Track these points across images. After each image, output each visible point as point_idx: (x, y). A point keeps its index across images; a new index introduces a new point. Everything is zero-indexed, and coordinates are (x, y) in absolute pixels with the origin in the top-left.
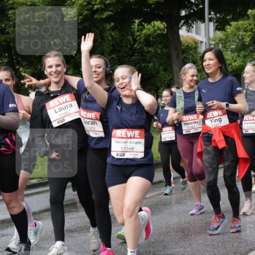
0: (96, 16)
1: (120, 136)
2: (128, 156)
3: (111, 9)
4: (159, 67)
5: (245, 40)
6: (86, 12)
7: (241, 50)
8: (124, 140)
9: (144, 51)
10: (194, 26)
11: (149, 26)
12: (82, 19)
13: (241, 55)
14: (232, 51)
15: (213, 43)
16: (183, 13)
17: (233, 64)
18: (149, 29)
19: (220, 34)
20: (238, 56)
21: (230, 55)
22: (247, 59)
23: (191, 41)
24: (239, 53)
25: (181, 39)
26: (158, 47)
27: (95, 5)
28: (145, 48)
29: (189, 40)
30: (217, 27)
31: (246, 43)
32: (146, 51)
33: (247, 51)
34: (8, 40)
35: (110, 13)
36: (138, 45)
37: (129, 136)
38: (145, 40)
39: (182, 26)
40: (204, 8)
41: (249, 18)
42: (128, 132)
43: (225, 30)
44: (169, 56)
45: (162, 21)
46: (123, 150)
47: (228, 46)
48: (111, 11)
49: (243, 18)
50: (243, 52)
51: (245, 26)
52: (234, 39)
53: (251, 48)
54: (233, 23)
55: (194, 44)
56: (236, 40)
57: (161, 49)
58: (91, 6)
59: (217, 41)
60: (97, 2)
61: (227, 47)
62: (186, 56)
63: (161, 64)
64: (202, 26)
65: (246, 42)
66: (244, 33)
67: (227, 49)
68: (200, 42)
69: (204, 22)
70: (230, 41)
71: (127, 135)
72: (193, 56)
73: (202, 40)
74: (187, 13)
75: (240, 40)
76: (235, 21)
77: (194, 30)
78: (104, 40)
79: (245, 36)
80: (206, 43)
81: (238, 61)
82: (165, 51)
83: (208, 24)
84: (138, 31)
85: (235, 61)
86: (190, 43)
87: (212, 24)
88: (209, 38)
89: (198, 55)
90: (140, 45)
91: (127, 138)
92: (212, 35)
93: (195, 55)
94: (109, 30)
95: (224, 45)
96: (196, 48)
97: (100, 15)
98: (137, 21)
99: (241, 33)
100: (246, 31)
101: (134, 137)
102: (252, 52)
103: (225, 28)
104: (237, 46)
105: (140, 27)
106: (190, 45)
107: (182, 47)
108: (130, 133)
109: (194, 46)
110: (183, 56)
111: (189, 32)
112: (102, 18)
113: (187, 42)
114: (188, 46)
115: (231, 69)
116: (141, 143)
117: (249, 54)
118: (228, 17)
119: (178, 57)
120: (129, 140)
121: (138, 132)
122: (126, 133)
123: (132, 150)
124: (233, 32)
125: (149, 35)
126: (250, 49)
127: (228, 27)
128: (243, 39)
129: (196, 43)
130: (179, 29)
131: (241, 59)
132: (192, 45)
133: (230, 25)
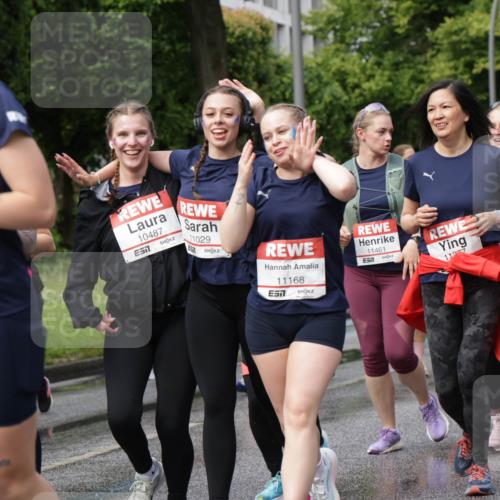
1: (274, 255)
2: (293, 294)
4: (165, 92)
5: (396, 22)
7: (386, 49)
8: (282, 263)
13: (386, 62)
14: (359, 50)
15: (310, 28)
17: (366, 85)
19: (327, 5)
20: (379, 64)
21: (358, 61)
22: (402, 71)
23: (252, 24)
24: (381, 56)
25: (225, 17)
26: (163, 40)
29: (245, 20)
31: (400, 31)
33: (402, 51)
37: (292, 254)
42: (289, 246)
44: (192, 64)
46: (282, 284)
47: (351, 36)
50: (390, 56)
52: (366, 20)
53: (413, 43)
55: (258, 30)
56: (372, 22)
57: (172, 43)
59: (321, 25)
61: (347, 40)
62: (240, 64)
63: (172, 85)
65: (398, 26)
66: (394, 5)
67: (348, 45)
68: (275, 27)
70: (354, 24)
71: (287, 252)
72: (258, 65)
73: (280, 20)
75: (382, 24)
78: (17, 18)
79: (397, 10)
80: (291, 30)
81: (377, 78)
82: (183, 50)
85: (370, 77)
86: (249, 29)
88: (300, 17)
89: (272, 60)
91: (288, 258)
92: (306, 8)
93: (262, 61)
95: (339, 34)
96: (265, 42)
99: (385, 4)
101: (303, 256)
102: (415, 53)
104: (375, 36)
106: (250, 34)
107: (228, 40)
108: (294, 248)
109: (259, 38)
110: (231, 65)
113: (240, 26)
114: (243, 35)
116: (317, 266)
117: (406, 60)
119: (217, 64)
120: (293, 263)
121: (311, 244)
122: (286, 248)
123: (299, 282)
126: (409, 46)
128: (390, 18)
129: (265, 28)
131: (387, 73)
132: (255, 33)
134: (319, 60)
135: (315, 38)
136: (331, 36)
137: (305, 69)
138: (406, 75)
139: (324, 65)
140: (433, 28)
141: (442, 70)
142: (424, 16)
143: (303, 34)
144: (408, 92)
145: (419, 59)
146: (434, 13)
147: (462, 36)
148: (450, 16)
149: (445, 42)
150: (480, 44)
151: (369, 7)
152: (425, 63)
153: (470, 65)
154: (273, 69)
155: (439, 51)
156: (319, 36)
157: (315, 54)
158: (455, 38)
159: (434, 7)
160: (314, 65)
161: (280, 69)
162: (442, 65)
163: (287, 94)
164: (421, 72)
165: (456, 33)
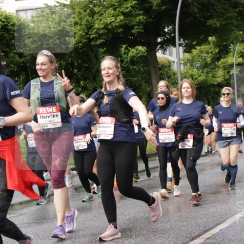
0: (92, 43)
3: (103, 37)
4: (141, 81)
5: (207, 60)
6: (85, 40)
7: (205, 68)
9: (130, 69)
10: (168, 50)
11: (133, 50)
12: (81, 46)
13: (205, 71)
14: (197, 68)
16: (159, 40)
17: (199, 78)
18: (133, 52)
19: (187, 55)
20: (203, 72)
21: (196, 72)
23: (166, 61)
24: (203, 70)
25: (158, 59)
26: (140, 66)
27: (92, 34)
28: (131, 67)
29: (164, 60)
30: (185, 50)
31: (208, 62)
32: (131, 69)
33: (209, 68)
34: (25, 61)
35: (102, 41)
36: (125, 64)
38: (130, 61)
39: (158, 50)
40: (175, 36)
41: (209, 43)
43: (191, 53)
44: (149, 73)
45: (143, 46)
48: (103, 39)
49: (205, 43)
50: (206, 69)
51: (207, 50)
52: (199, 60)
54: (197, 47)
55: (167, 63)
57: (143, 67)
58: (89, 36)
59: (185, 61)
60: (93, 32)
61: (194, 65)
62: (162, 73)
63: (143, 79)
64: (174, 49)
66: (206, 55)
67: (194, 67)
68: (172, 62)
69: (175, 46)
70: (195, 61)
72: (167, 72)
73: (174, 60)
74: (162, 40)
75: (203, 61)
76: (199, 46)
77: (167, 52)
79: (207, 57)
80: (177, 63)
81: (202, 76)
82: (146, 69)
83: (179, 49)
84: (125, 53)
85: (200, 76)
87: (181, 48)
88: (180, 59)
89: (172, 72)
90: (127, 64)
92: (181, 56)
93: (169, 72)
94: (102, 53)
95: (191, 64)
96: (169, 66)
97: (95, 42)
98: (124, 46)
99: (204, 55)
100: (207, 53)
102: (213, 69)
103: (192, 51)
104: (201, 64)
105: (126, 50)
106: (165, 64)
110: (160, 73)
111: (164, 54)
112: (96, 45)
113: (163, 62)
114: (163, 64)
115: (197, 82)
117: (210, 71)
118: (194, 43)
119: (156, 73)
124: (197, 54)
125: (133, 56)
126: (211, 67)
127: (194, 50)
128: (205, 59)
129: (169, 62)
130: (156, 51)
131: (205, 75)
132: (167, 64)
133: (196, 49)
134: (185, 71)
135: (184, 65)
136: (188, 64)
137: (181, 74)
138: (210, 75)
139: (187, 73)
140: (218, 62)
141: (221, 74)
142: (215, 58)
143: (180, 64)
144: (211, 80)
145: (214, 70)
146: (218, 57)
147: (226, 64)
148: (223, 58)
149: (221, 66)
150: (231, 66)
151: (199, 56)
152: (216, 72)
153: (229, 72)
154: (172, 74)
155: (220, 68)
156: (185, 64)
157: (184, 69)
158: (224, 64)
159: (218, 56)
160: (183, 73)
161: (174, 74)
162: (221, 72)
163: (176, 81)
164: (215, 74)
165: (224, 63)
